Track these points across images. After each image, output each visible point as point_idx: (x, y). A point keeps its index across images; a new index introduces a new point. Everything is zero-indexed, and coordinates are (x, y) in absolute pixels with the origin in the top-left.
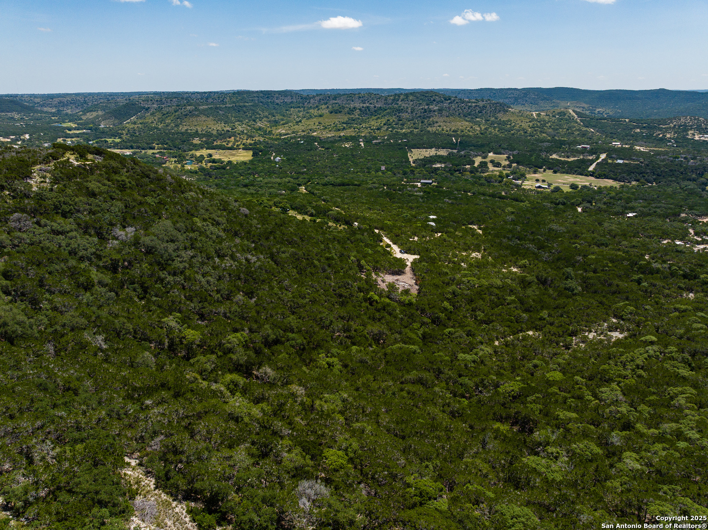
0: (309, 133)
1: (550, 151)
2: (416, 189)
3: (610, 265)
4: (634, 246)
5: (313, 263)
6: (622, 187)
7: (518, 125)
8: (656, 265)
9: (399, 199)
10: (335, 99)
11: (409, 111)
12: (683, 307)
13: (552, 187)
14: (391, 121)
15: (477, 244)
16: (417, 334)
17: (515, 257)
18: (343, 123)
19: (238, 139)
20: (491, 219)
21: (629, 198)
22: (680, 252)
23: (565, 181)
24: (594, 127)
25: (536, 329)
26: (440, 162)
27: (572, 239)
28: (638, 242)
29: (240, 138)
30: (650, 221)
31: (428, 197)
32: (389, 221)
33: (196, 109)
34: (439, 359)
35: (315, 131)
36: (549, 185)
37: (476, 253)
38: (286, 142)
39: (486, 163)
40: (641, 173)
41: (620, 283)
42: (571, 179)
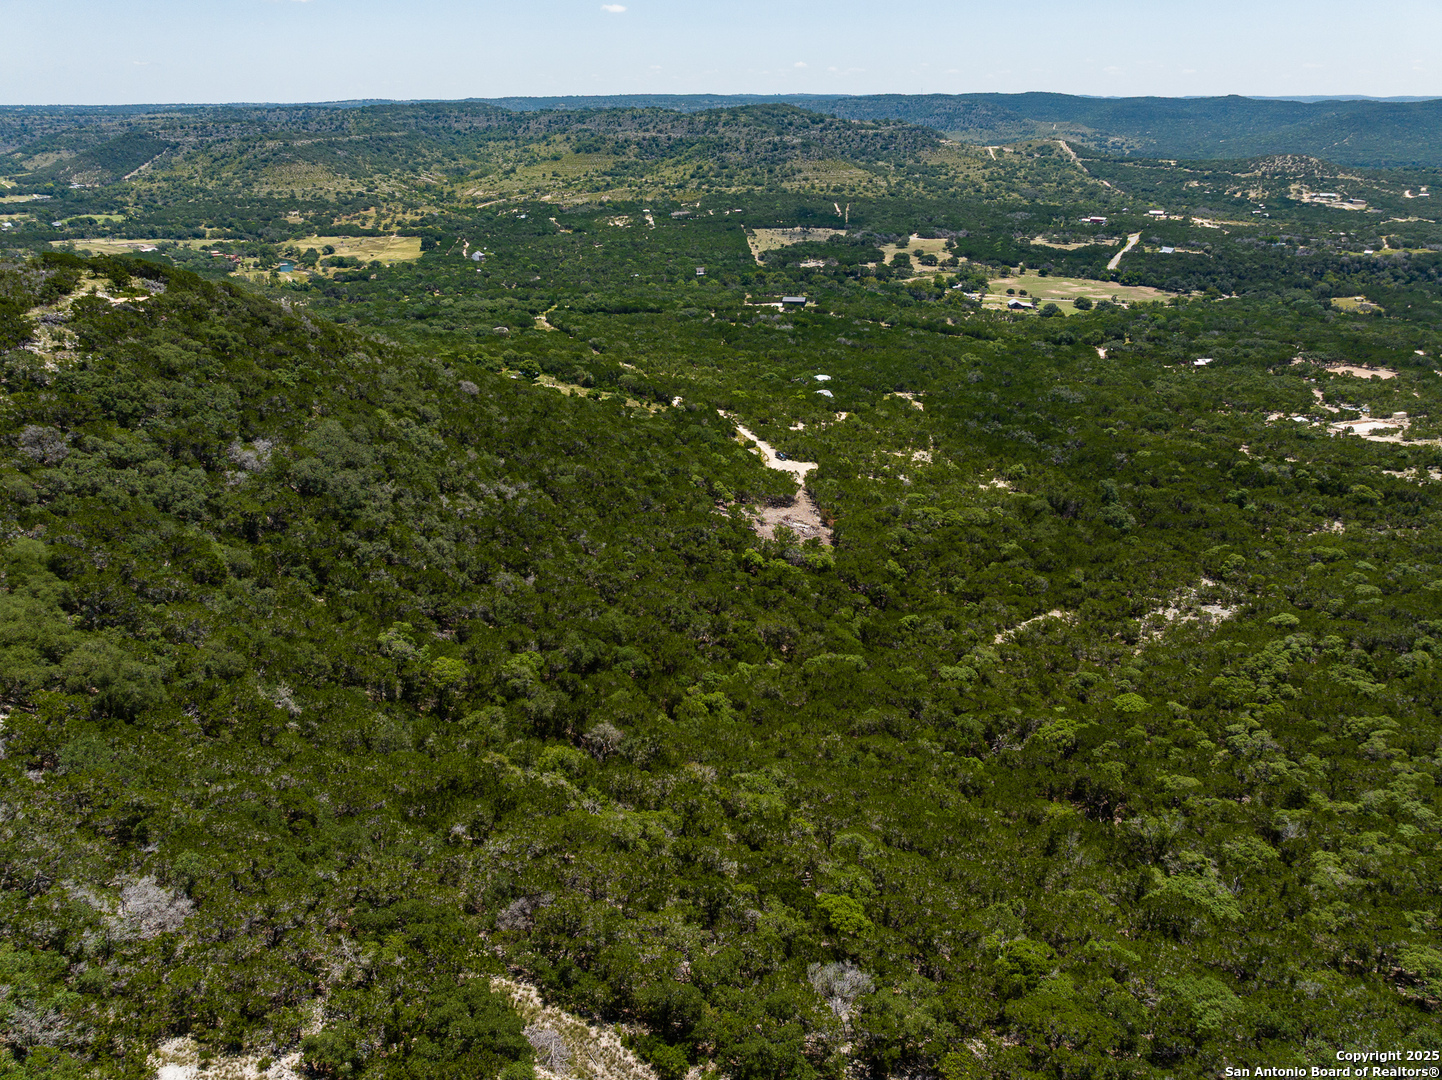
0: (534, 196)
1: (1029, 229)
2: (777, 317)
3: (1183, 470)
4: (1219, 428)
5: (623, 493)
6: (1175, 302)
7: (962, 176)
8: (1268, 468)
9: (747, 340)
10: (581, 120)
11: (742, 147)
12: (1330, 551)
13: (1041, 306)
14: (706, 168)
15: (919, 434)
16: (850, 629)
17: (998, 458)
18: (605, 174)
19: (384, 211)
20: (935, 378)
21: (1193, 326)
22: (1306, 438)
23: (1064, 292)
24: (1110, 177)
25: (1065, 605)
26: (815, 257)
27: (1098, 415)
28: (1225, 419)
29: (389, 210)
30: (1240, 373)
31: (805, 334)
32: (738, 389)
33: (287, 147)
34: (908, 680)
35: (547, 192)
36: (1035, 301)
37: (921, 452)
38: (488, 217)
39: (906, 257)
40: (1209, 274)
41: (1206, 505)
42: (1075, 287)
